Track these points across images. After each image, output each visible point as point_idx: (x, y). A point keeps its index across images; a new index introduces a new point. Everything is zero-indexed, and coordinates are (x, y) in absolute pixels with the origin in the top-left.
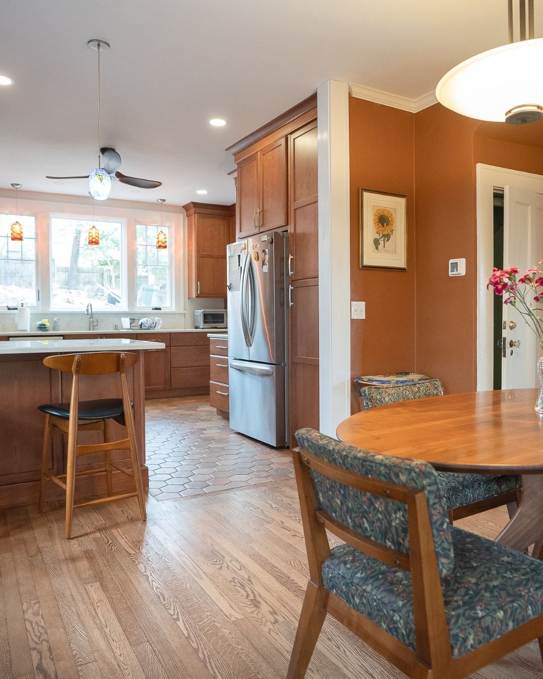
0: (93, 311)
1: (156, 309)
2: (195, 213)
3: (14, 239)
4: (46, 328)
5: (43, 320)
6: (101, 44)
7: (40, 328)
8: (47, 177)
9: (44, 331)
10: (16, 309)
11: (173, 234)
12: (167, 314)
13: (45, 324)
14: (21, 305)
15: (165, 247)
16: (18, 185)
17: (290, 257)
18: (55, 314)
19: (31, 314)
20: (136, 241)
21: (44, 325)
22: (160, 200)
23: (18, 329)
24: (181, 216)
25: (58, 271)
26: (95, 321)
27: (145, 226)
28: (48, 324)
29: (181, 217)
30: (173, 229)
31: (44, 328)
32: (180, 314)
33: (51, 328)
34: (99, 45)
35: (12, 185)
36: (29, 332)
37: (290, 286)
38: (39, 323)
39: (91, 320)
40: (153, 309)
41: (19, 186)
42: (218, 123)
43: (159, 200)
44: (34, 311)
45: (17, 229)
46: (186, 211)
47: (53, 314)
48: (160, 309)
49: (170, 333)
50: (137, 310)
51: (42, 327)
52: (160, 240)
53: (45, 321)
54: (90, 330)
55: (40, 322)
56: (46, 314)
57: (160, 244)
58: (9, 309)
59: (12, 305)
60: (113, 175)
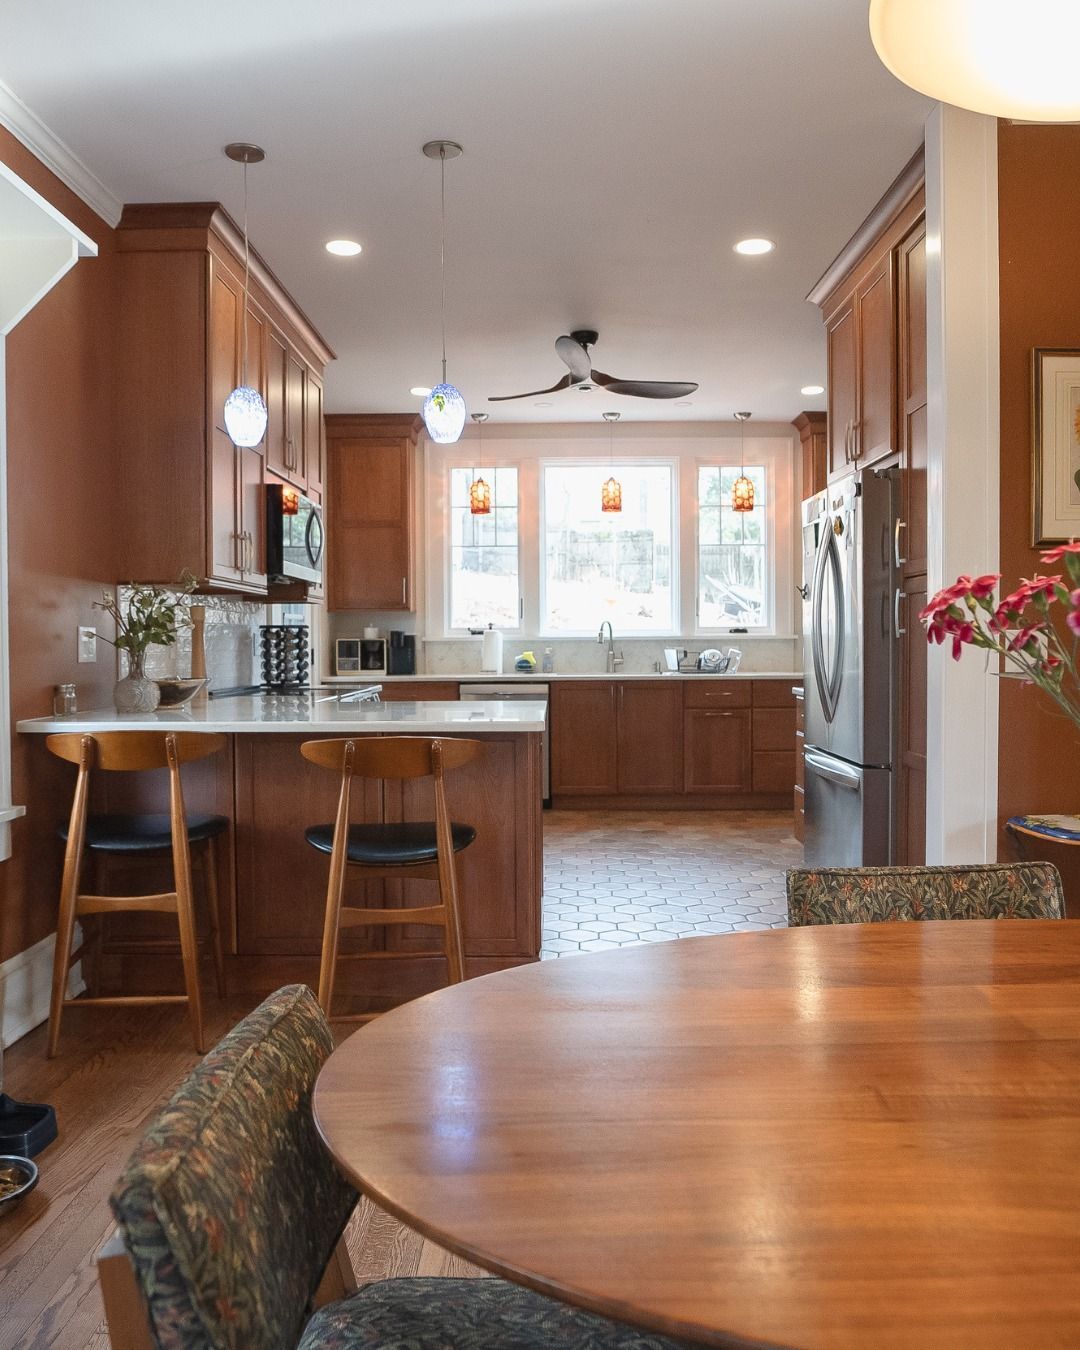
0: (614, 635)
1: (737, 631)
2: (813, 434)
3: (475, 511)
4: (530, 667)
5: (525, 653)
6: (445, 147)
7: (520, 667)
8: (490, 399)
9: (528, 672)
10: (481, 633)
11: (773, 481)
12: (758, 641)
13: (529, 660)
14: (488, 627)
15: (751, 508)
16: (482, 415)
17: (899, 525)
18: (548, 642)
19: (504, 642)
20: (698, 499)
21: (527, 662)
22: (740, 414)
23: (484, 668)
24: (789, 442)
25: (659, 553)
26: (618, 655)
27: (717, 469)
28: (533, 660)
29: (788, 445)
30: (772, 470)
31: (526, 667)
32: (786, 641)
33: (540, 666)
34: (442, 150)
35: (473, 416)
36: (500, 675)
37: (898, 591)
38: (518, 658)
39: (611, 653)
40: (731, 632)
41: (484, 418)
42: (754, 247)
43: (738, 416)
44: (511, 637)
45: (480, 492)
46: (800, 430)
47: (544, 642)
48: (744, 631)
49: (752, 681)
50: (697, 634)
51: (524, 666)
52: (739, 493)
53: (529, 656)
54: (608, 671)
55: (520, 656)
56: (533, 642)
57: (739, 502)
58: (474, 633)
59: (474, 626)
60: (589, 381)
